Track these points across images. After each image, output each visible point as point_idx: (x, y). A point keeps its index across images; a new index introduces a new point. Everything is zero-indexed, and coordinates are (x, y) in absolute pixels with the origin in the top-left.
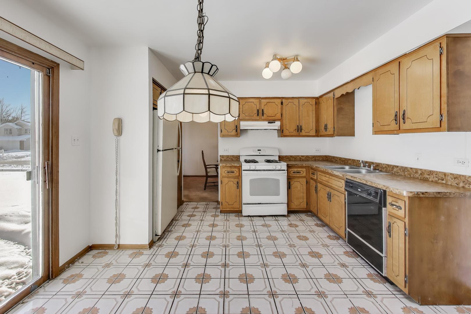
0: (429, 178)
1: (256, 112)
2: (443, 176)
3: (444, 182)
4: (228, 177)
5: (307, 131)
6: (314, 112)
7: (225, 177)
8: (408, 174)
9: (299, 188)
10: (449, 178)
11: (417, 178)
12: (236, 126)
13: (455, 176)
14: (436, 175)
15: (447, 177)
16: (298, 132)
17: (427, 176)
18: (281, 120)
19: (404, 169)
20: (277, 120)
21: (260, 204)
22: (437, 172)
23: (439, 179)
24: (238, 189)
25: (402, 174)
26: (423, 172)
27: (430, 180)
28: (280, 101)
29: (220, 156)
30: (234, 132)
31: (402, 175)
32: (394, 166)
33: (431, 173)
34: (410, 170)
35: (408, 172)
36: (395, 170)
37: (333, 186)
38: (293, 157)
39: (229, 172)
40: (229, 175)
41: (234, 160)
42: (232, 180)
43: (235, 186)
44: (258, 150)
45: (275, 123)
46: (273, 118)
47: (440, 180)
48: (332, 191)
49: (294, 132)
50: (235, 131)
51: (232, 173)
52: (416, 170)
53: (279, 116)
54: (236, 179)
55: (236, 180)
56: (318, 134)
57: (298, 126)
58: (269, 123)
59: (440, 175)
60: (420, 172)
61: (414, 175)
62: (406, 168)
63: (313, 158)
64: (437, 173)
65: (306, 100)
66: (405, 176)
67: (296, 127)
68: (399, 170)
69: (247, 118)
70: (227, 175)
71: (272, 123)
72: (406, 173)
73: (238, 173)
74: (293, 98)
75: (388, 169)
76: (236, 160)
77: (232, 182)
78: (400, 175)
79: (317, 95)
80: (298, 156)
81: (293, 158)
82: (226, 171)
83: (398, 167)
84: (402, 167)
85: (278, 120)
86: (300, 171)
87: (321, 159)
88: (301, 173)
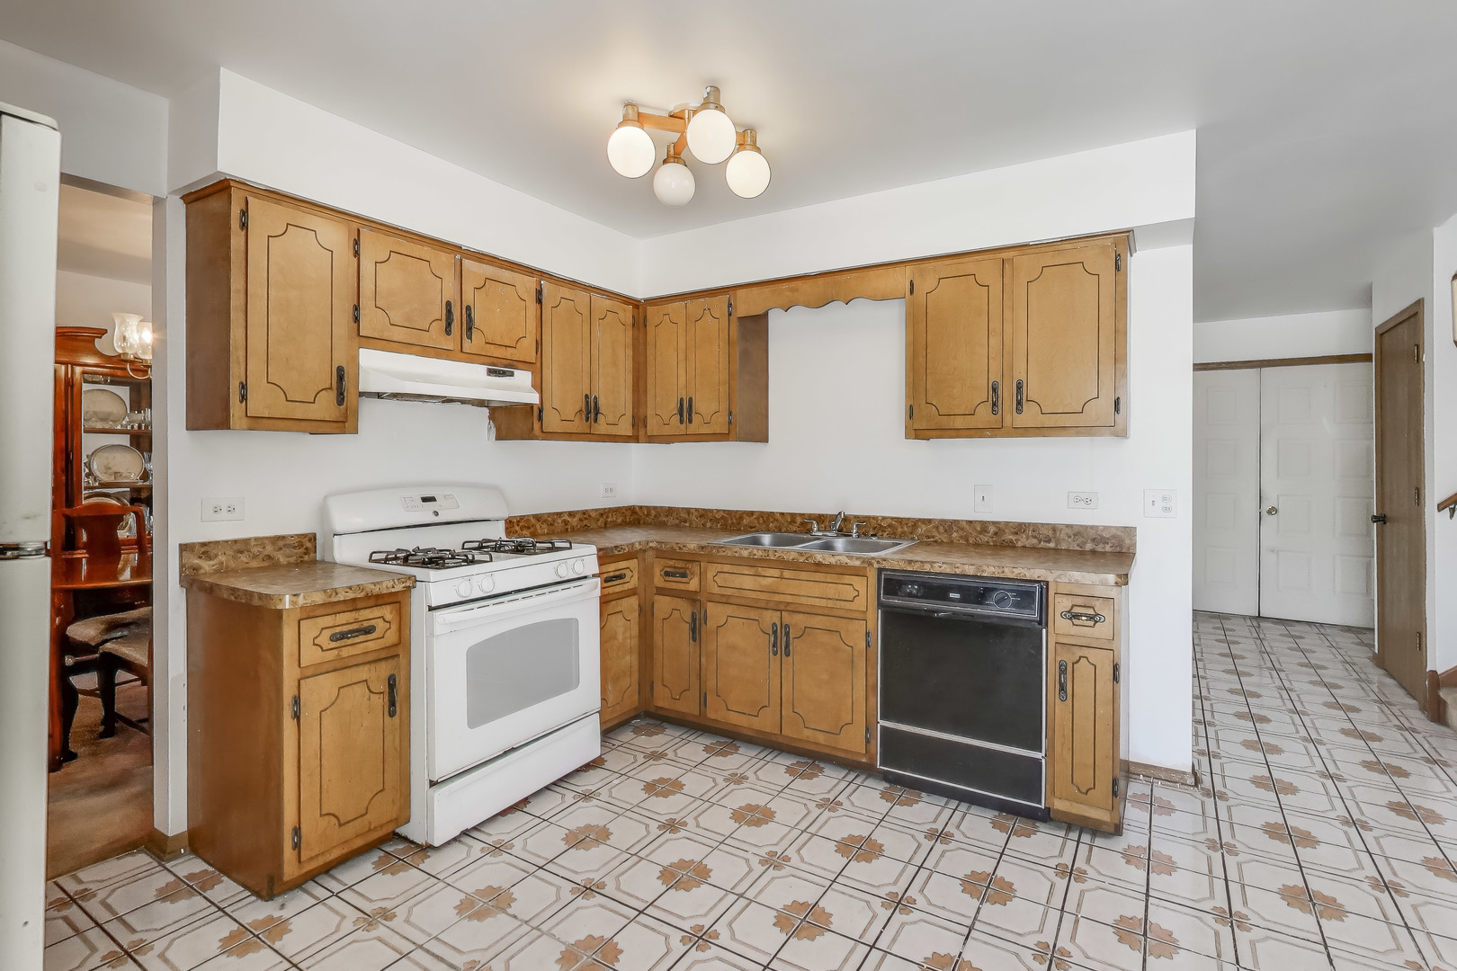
0: (1017, 540)
1: (438, 311)
2: (1050, 533)
3: (1052, 545)
4: (340, 667)
5: (611, 419)
6: (630, 352)
7: (318, 671)
8: (961, 537)
9: (620, 637)
10: (1063, 536)
11: (987, 545)
12: (340, 370)
13: (1076, 531)
14: (1034, 531)
15: (1058, 534)
16: (587, 419)
17: (1010, 537)
18: (536, 367)
19: (950, 527)
20: (519, 365)
21: (513, 750)
22: (1035, 525)
23: (1040, 541)
24: (392, 714)
25: (944, 538)
26: (1000, 528)
27: (1020, 544)
28: (530, 283)
29: (184, 548)
30: (325, 407)
31: (942, 541)
32: (920, 520)
33: (1020, 528)
34: (967, 527)
35: (961, 533)
36: (921, 530)
37: (804, 600)
38: (545, 521)
39: (343, 636)
40: (345, 652)
41: (283, 560)
42: (363, 673)
43: (380, 702)
44: (425, 500)
45: (512, 374)
46: (508, 353)
47: (1042, 543)
48: (787, 618)
49: (577, 419)
50: (333, 395)
51: (362, 638)
52: (984, 526)
53: (527, 351)
54: (383, 664)
55: (384, 670)
56: (639, 431)
57: (586, 396)
58: (490, 372)
59: (1044, 531)
60: (992, 529)
61: (978, 539)
62: (956, 522)
63: (601, 519)
64: (1035, 527)
65: (608, 303)
66: (952, 542)
67: (580, 404)
68: (934, 530)
69: (399, 334)
70: (331, 655)
71: (503, 374)
72: (955, 535)
73: (394, 627)
74: (573, 284)
75: (899, 530)
76: (292, 560)
77: (360, 690)
78: (936, 542)
79: (640, 293)
80: (559, 514)
81: (544, 526)
82: (327, 633)
83: (930, 521)
84: (943, 522)
85: (525, 364)
86: (622, 572)
87: (619, 521)
88: (626, 580)
